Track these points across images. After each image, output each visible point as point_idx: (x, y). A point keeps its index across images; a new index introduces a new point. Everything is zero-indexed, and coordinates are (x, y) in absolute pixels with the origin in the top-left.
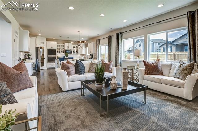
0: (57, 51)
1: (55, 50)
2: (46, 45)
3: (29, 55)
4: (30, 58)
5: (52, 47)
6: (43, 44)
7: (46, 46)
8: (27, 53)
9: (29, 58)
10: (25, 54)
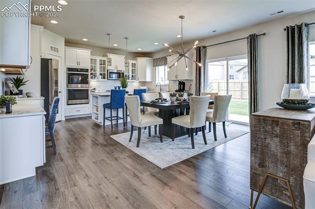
0: (89, 73)
1: (87, 70)
2: (63, 56)
3: (18, 82)
4: (24, 92)
5: (78, 63)
6: (55, 53)
7: (63, 60)
8: (11, 77)
9: (21, 93)
10: (6, 80)
